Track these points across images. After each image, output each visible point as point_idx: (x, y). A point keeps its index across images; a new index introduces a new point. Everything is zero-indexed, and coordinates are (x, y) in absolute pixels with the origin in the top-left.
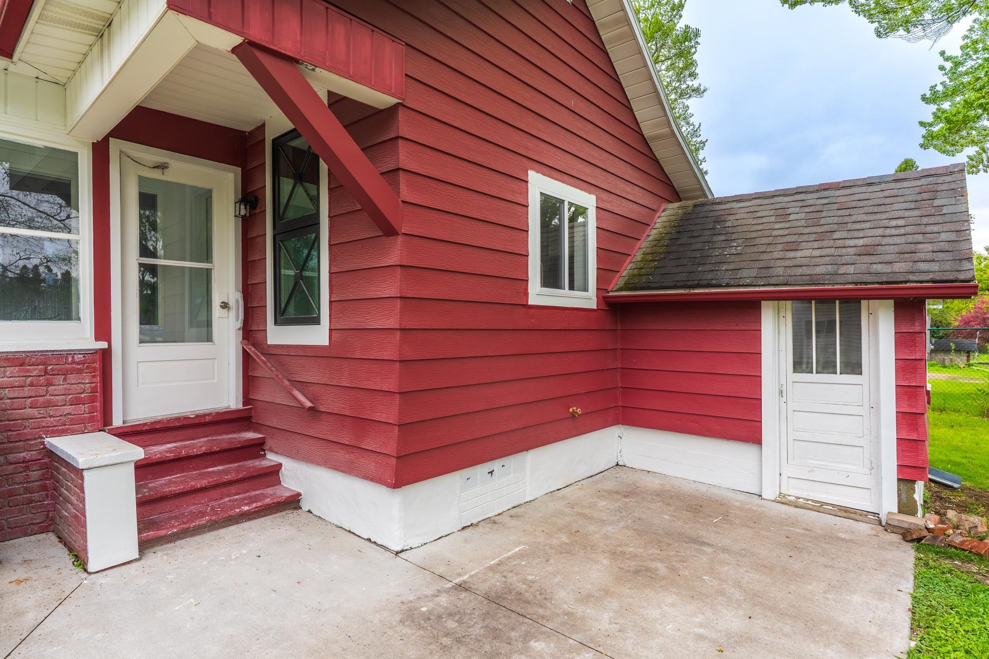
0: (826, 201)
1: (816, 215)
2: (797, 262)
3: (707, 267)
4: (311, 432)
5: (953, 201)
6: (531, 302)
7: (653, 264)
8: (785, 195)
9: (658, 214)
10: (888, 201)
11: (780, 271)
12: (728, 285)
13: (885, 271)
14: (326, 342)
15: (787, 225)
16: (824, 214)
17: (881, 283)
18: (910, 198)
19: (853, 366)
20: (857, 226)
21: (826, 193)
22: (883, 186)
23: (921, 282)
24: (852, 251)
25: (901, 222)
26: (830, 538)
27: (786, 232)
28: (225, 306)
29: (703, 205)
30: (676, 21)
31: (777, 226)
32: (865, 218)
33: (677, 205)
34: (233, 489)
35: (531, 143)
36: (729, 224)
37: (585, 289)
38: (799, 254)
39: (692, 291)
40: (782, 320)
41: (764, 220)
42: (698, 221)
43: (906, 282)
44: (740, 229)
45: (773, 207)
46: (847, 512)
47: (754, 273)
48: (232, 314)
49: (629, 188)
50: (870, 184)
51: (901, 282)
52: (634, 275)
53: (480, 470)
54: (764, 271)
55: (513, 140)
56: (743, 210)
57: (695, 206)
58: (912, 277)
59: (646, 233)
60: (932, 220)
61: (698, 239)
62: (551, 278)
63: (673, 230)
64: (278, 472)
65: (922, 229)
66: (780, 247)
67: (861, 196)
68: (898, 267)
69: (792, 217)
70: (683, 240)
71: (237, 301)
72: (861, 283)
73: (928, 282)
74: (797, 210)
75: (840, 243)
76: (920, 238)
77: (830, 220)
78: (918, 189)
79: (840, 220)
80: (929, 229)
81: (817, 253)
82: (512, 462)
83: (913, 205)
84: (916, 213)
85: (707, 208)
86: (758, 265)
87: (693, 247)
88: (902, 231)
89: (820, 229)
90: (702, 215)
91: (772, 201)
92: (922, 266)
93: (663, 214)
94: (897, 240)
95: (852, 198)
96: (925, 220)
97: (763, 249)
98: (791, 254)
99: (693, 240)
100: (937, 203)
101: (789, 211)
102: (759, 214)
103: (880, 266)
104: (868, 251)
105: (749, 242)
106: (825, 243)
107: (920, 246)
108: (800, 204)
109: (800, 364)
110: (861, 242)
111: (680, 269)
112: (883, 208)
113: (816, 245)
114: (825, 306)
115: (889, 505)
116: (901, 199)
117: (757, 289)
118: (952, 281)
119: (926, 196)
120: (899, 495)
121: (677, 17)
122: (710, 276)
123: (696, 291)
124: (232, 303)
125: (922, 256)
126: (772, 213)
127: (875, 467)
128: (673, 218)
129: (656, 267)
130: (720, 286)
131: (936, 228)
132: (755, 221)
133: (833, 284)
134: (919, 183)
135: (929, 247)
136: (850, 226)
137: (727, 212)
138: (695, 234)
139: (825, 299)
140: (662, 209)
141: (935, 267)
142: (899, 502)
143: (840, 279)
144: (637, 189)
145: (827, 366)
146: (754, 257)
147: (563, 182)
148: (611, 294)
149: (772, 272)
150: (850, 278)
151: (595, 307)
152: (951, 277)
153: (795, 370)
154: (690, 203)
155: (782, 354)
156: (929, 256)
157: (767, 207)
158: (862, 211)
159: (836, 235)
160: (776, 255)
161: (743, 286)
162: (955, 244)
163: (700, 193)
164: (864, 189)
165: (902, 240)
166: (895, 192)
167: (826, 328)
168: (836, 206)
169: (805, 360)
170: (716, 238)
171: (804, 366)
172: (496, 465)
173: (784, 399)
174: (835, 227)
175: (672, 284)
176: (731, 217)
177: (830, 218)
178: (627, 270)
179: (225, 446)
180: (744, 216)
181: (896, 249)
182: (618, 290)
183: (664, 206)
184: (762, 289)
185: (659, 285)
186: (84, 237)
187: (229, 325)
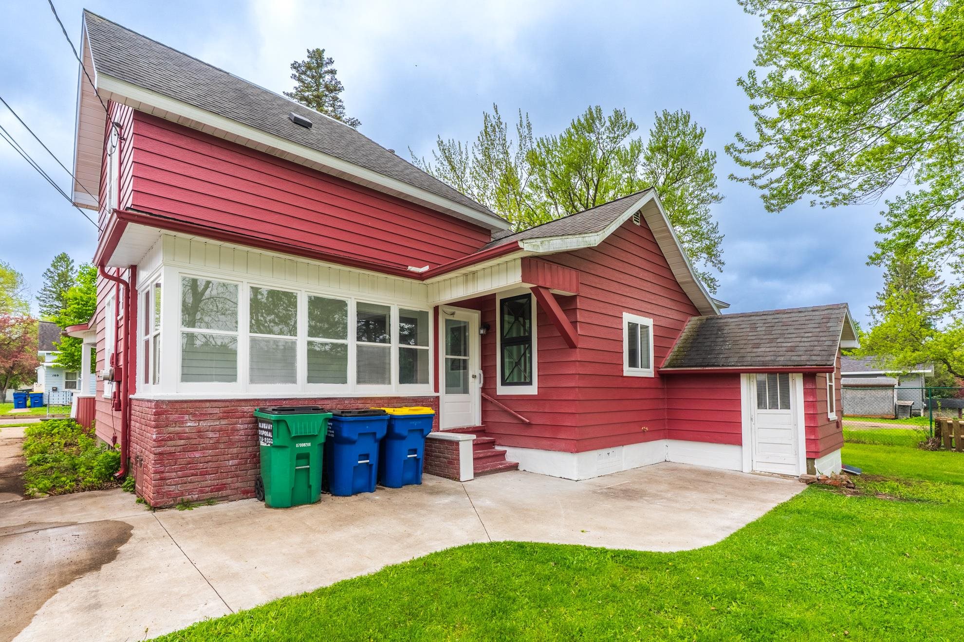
0: (777, 321)
1: (771, 329)
2: (758, 354)
3: (712, 356)
4: (526, 434)
5: (836, 324)
6: (625, 374)
7: (684, 353)
8: (757, 316)
9: (686, 323)
10: (807, 322)
11: (749, 359)
12: (723, 366)
13: (797, 359)
14: (536, 393)
15: (755, 334)
16: (775, 328)
17: (794, 366)
18: (817, 321)
19: (786, 405)
20: (789, 336)
21: (777, 316)
22: (806, 314)
23: (812, 365)
24: (784, 349)
25: (810, 335)
26: (772, 483)
27: (754, 338)
28: (474, 377)
29: (712, 319)
30: (697, 147)
31: (750, 334)
32: (794, 331)
33: (696, 318)
34: (490, 460)
35: (623, 299)
36: (725, 331)
37: (648, 367)
38: (759, 350)
39: (705, 368)
40: (751, 383)
41: (744, 330)
42: (708, 329)
43: (805, 365)
44: (731, 335)
45: (750, 322)
46: (784, 476)
47: (736, 359)
48: (477, 380)
49: (669, 312)
50: (800, 312)
51: (803, 365)
52: (674, 359)
53: (604, 452)
54: (741, 359)
55: (616, 299)
56: (733, 324)
57: (707, 319)
58: (808, 363)
59: (680, 335)
60: (824, 334)
61: (708, 340)
62: (633, 363)
63: (695, 334)
64: (505, 454)
65: (818, 339)
66: (750, 346)
67: (794, 319)
68: (804, 358)
69: (759, 329)
70: (700, 340)
71: (480, 374)
72: (785, 366)
73: (814, 365)
74: (761, 325)
75: (779, 345)
76: (816, 343)
77: (777, 332)
78: (822, 317)
79: (782, 332)
80: (822, 339)
81: (768, 350)
82: (617, 450)
83: (817, 325)
84: (818, 330)
85: (713, 321)
86: (738, 355)
87: (706, 344)
88: (809, 339)
89: (772, 337)
90: (711, 325)
91: (750, 318)
92: (814, 358)
93: (689, 324)
94: (806, 344)
95: (790, 319)
96: (821, 334)
97: (742, 346)
98: (755, 350)
99: (705, 341)
100: (829, 325)
101: (757, 326)
102: (742, 327)
103: (795, 357)
104: (792, 349)
105: (735, 343)
106: (772, 345)
107: (816, 348)
108: (763, 321)
109: (761, 404)
110: (789, 345)
111: (698, 357)
112: (803, 326)
113: (768, 345)
114: (773, 376)
115: (803, 471)
116: (813, 322)
117: (737, 368)
118: (824, 365)
119: (824, 320)
120: (808, 466)
121: (699, 143)
122: (714, 361)
123: (707, 368)
124: (478, 376)
125: (815, 352)
126: (748, 326)
127: (797, 454)
128: (695, 326)
129: (685, 355)
130: (719, 366)
131: (824, 339)
132: (740, 331)
133: (773, 366)
134: (824, 313)
135: (819, 348)
136: (786, 336)
137: (725, 324)
138: (706, 337)
139: (771, 372)
140: (688, 320)
141: (819, 358)
142: (808, 470)
143: (776, 364)
144: (674, 311)
145: (774, 406)
146: (738, 351)
147: (638, 315)
148: (661, 369)
149: (745, 359)
150: (781, 363)
151: (653, 376)
152: (824, 364)
153: (759, 407)
154: (704, 317)
155: (752, 400)
156: (818, 353)
157: (747, 323)
158: (793, 327)
159: (779, 340)
160: (748, 350)
161: (731, 366)
162: (830, 347)
163: (711, 309)
164: (797, 314)
165: (808, 344)
166: (811, 318)
167: (773, 389)
168: (781, 324)
169: (763, 402)
170: (717, 340)
171: (763, 406)
172: (610, 450)
173: (753, 423)
174: (779, 336)
175: (694, 364)
176: (727, 328)
177: (777, 331)
178: (669, 356)
179: (482, 442)
180: (734, 327)
181: (805, 349)
182: (665, 367)
183: (690, 318)
184: (740, 368)
185: (687, 365)
186: (431, 348)
187: (475, 386)
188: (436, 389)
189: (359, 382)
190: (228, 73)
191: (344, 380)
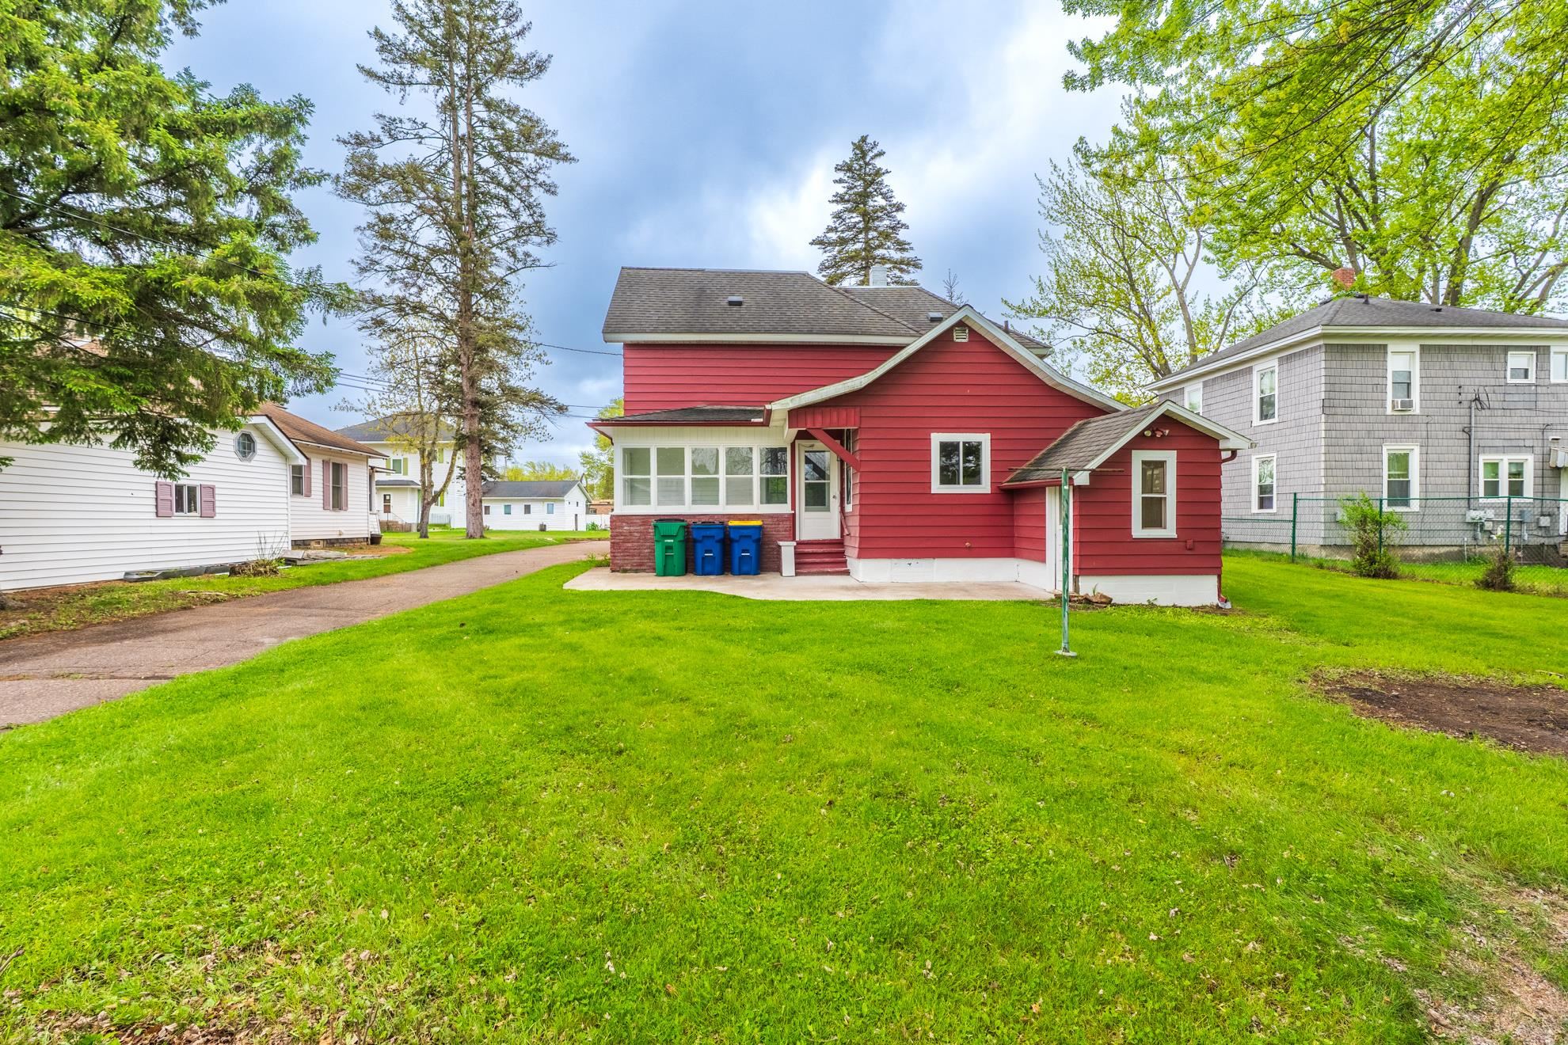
6: (934, 491)
28: (835, 497)
37: (979, 483)
48: (837, 500)
53: (901, 562)
82: (923, 562)
147: (960, 432)
148: (1003, 484)
151: (989, 492)
172: (912, 561)
186: (789, 476)
187: (834, 504)
188: (793, 507)
189: (727, 504)
190: (703, 270)
191: (716, 502)
